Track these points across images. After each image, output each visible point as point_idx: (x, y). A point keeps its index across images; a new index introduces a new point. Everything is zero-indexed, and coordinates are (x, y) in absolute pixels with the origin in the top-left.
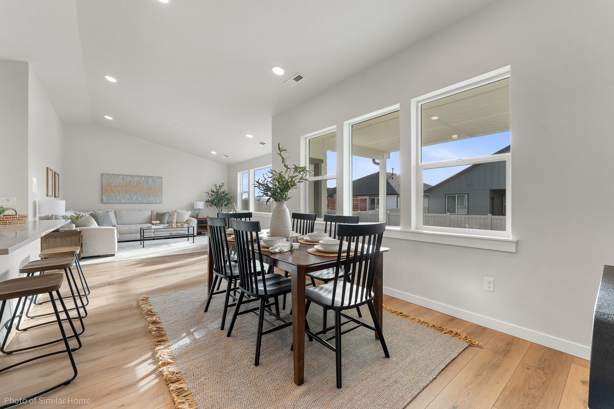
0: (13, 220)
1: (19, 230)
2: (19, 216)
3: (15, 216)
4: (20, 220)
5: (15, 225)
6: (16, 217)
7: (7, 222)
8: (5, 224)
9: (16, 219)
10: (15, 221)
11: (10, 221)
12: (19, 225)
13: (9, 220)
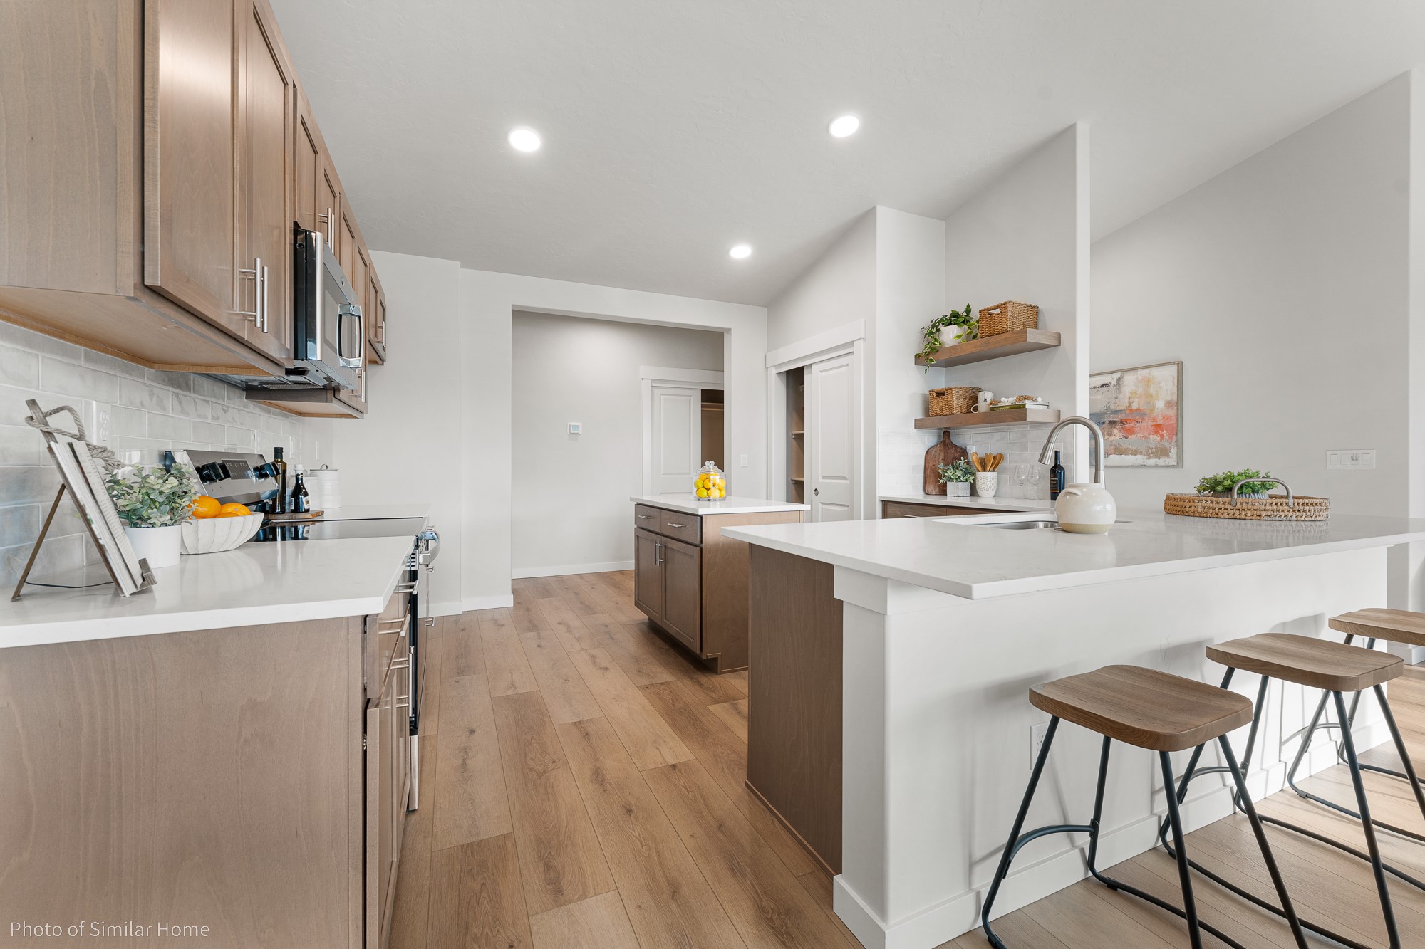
0: (1278, 511)
1: (1296, 538)
2: (1296, 501)
3: (1285, 500)
4: (1299, 511)
5: (1285, 523)
6: (1287, 504)
7: (1263, 513)
8: (1259, 518)
9: (1287, 508)
10: (1283, 513)
11: (1269, 513)
12: (1294, 524)
13: (1267, 510)
